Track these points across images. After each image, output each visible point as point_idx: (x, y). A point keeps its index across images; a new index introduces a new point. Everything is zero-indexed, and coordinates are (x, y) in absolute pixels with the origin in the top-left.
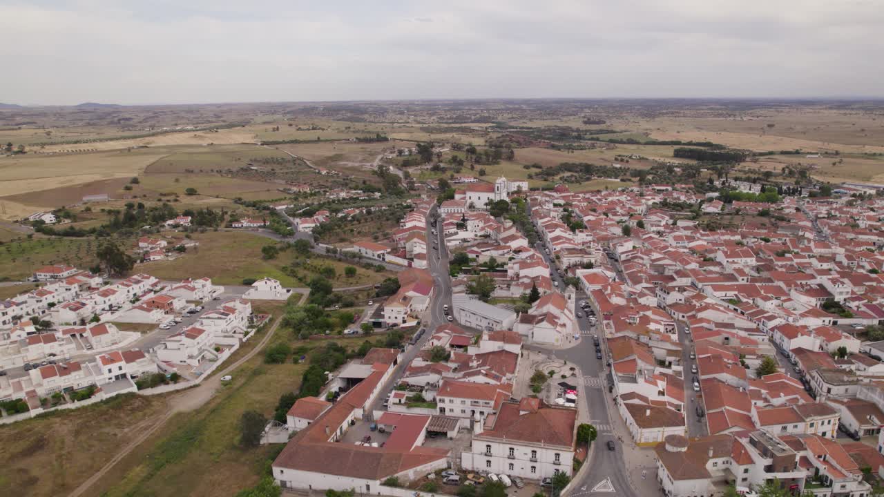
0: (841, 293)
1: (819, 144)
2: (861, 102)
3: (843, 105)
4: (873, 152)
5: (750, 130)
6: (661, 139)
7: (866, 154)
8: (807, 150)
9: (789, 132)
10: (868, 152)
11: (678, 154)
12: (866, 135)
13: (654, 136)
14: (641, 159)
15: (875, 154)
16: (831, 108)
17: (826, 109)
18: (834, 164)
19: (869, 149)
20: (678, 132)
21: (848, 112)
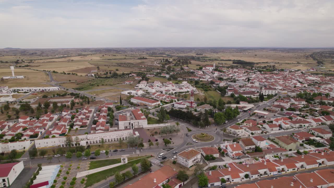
0: (301, 80)
1: (273, 61)
2: (279, 49)
3: (275, 50)
4: (288, 62)
5: (250, 56)
6: (225, 59)
7: (286, 63)
8: (270, 62)
9: (262, 57)
10: (287, 62)
11: (234, 63)
12: (285, 58)
13: (222, 58)
14: (225, 64)
15: (289, 63)
16: (271, 50)
17: (269, 50)
18: (280, 65)
19: (286, 62)
20: (229, 57)
21: (277, 51)
